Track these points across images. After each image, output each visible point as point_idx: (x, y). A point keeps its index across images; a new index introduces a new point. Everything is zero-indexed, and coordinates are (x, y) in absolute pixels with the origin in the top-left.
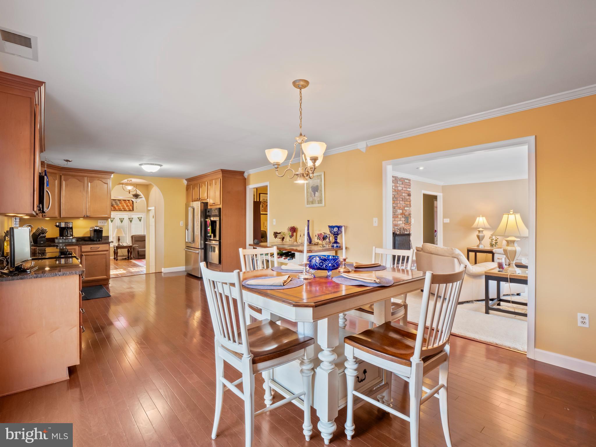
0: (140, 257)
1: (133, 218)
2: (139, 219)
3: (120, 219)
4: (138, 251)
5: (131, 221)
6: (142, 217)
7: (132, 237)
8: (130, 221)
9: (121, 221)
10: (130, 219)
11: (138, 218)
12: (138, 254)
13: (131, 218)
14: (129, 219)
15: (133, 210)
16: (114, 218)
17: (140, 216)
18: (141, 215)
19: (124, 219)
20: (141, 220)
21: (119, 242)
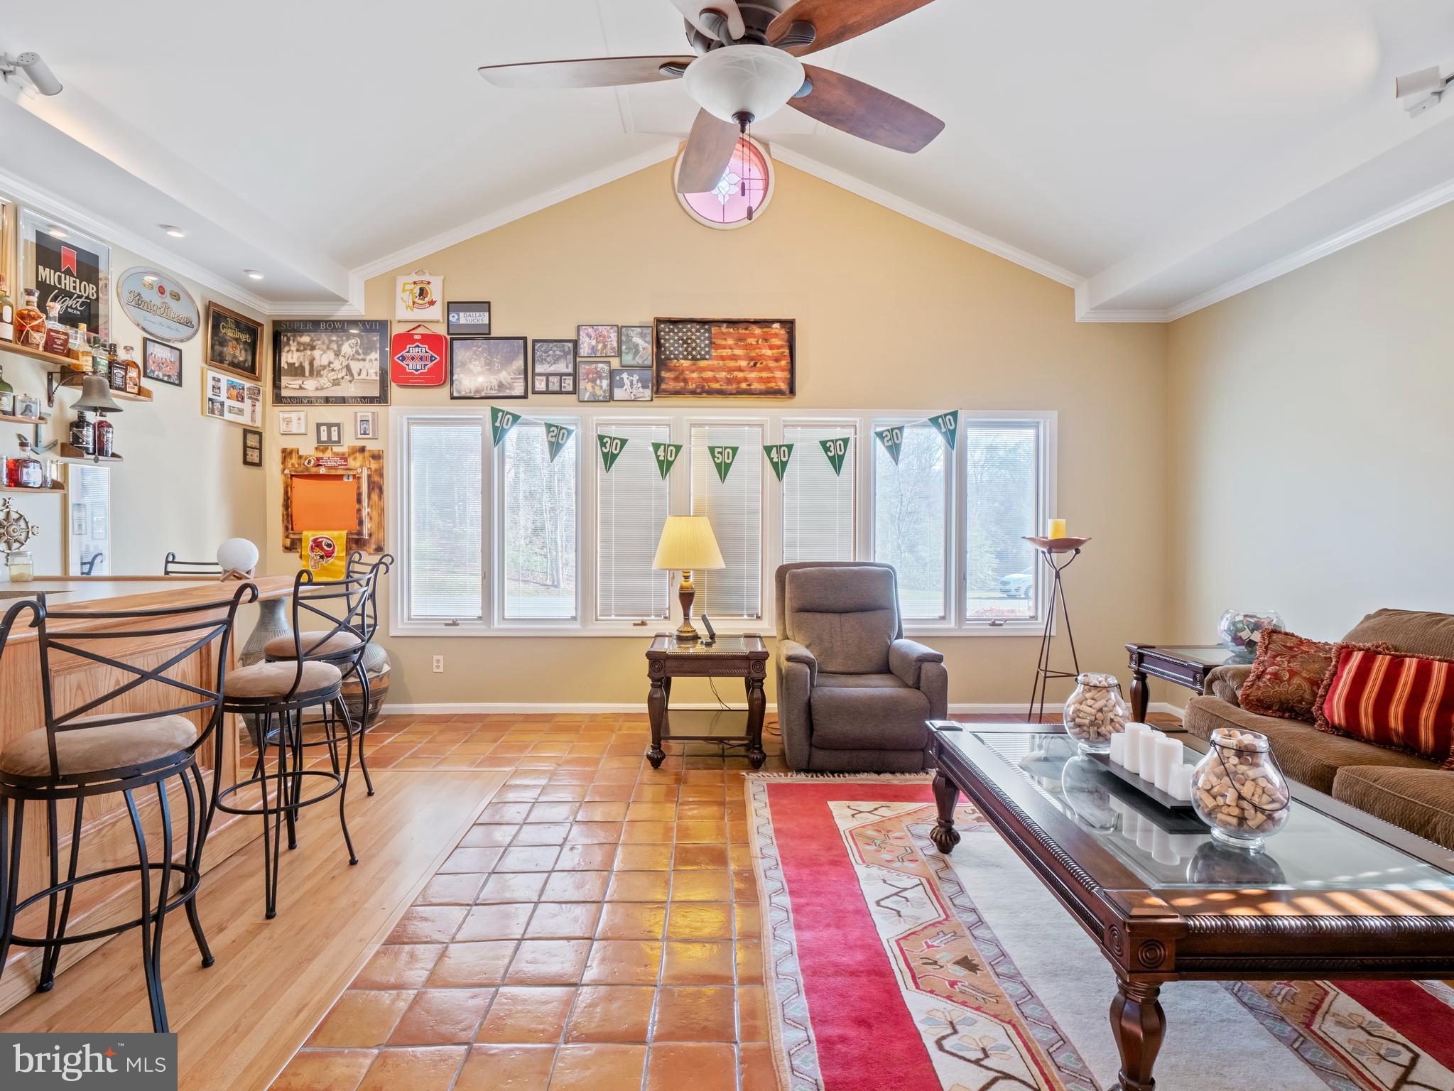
0: (820, 757)
1: (790, 447)
2: (827, 450)
3: (712, 450)
4: (809, 705)
5: (780, 468)
6: (846, 441)
7: (782, 573)
8: (775, 465)
9: (718, 466)
10: (774, 454)
11: (823, 444)
12: (811, 726)
13: (778, 447)
14: (768, 450)
15: (792, 391)
16: (678, 448)
17: (839, 433)
18: (843, 426)
19: (735, 450)
20: (841, 458)
21: (686, 615)
